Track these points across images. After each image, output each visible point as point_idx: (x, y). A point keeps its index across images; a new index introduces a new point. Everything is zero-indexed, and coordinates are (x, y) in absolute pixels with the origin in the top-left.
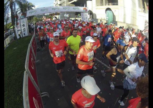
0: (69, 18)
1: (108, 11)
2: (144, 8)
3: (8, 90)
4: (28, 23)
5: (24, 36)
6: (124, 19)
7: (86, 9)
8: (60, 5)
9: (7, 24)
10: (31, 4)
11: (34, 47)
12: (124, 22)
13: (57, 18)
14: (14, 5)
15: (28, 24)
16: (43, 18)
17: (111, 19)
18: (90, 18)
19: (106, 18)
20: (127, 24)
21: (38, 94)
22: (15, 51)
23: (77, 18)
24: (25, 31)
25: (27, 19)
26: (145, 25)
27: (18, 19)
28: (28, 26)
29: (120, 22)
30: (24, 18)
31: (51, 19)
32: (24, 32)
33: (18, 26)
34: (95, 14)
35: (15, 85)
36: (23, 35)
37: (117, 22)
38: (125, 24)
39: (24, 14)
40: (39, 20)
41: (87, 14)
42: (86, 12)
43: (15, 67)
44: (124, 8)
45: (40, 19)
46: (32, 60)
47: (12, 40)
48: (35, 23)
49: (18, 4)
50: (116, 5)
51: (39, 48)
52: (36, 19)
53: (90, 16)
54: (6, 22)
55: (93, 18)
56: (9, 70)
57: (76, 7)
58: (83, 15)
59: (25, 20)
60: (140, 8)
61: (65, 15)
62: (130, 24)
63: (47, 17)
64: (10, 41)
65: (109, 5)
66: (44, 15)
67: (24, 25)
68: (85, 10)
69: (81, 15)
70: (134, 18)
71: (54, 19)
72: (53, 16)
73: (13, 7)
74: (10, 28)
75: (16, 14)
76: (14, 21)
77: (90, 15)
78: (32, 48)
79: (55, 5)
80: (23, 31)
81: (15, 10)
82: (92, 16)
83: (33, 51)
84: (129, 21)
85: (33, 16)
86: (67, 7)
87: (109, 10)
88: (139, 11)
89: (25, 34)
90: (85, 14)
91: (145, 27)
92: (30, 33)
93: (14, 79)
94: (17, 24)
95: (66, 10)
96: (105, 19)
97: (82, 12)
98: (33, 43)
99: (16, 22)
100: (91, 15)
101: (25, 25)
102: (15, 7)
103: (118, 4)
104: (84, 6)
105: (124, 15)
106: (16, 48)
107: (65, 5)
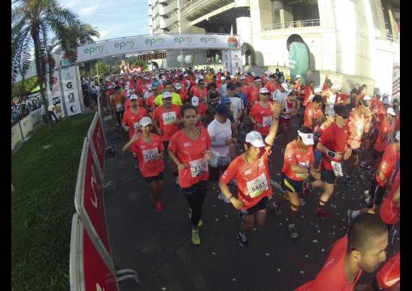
0: (189, 64)
1: (294, 44)
2: (388, 26)
3: (27, 258)
4: (81, 79)
5: (70, 113)
6: (338, 62)
7: (235, 40)
8: (166, 30)
9: (23, 80)
10: (89, 26)
11: (98, 145)
12: (338, 73)
13: (160, 65)
14: (44, 29)
15: (82, 81)
16: (121, 67)
17: (303, 66)
18: (247, 64)
19: (290, 63)
20: (345, 75)
21: (108, 274)
22: (47, 154)
23: (212, 66)
25: (78, 67)
26: (394, 75)
27: (55, 68)
28: (81, 89)
30: (71, 66)
31: (142, 70)
32: (72, 104)
33: (54, 86)
34: (261, 54)
35: (45, 247)
36: (69, 110)
37: (318, 72)
38: (342, 77)
39: (71, 56)
40: (111, 71)
41: (239, 53)
42: (234, 48)
44: (336, 31)
45: (113, 67)
46: (94, 183)
47: (38, 123)
48: (101, 80)
49: (52, 27)
50: (315, 25)
51: (111, 149)
52: (103, 67)
53: (247, 60)
54: (23, 76)
55: (253, 64)
56: (30, 205)
57: (209, 36)
58: (228, 55)
59: (74, 72)
60: (379, 27)
61: (180, 58)
62: (355, 77)
63: (131, 62)
64: (34, 126)
65: (295, 26)
66: (124, 57)
67: (69, 86)
68: (232, 43)
69: (224, 57)
70: (363, 57)
71: (150, 68)
72: (149, 61)
73: (41, 36)
74: (32, 89)
75: (49, 55)
76: (45, 74)
77: (247, 57)
78: (93, 150)
79: (151, 32)
80: (67, 100)
81: (45, 43)
82: (253, 59)
83: (95, 156)
84: (350, 68)
85: (94, 62)
87: (298, 41)
88: (377, 38)
89: (74, 109)
90: (234, 53)
91: (394, 83)
92: (87, 107)
94: (52, 82)
95: (184, 45)
96: (287, 65)
97: (226, 50)
98: (94, 137)
99: (48, 77)
100: (249, 57)
101: (74, 84)
102: (45, 35)
103: (321, 22)
104: (228, 32)
105: (337, 52)
106: (49, 146)
107: (180, 29)
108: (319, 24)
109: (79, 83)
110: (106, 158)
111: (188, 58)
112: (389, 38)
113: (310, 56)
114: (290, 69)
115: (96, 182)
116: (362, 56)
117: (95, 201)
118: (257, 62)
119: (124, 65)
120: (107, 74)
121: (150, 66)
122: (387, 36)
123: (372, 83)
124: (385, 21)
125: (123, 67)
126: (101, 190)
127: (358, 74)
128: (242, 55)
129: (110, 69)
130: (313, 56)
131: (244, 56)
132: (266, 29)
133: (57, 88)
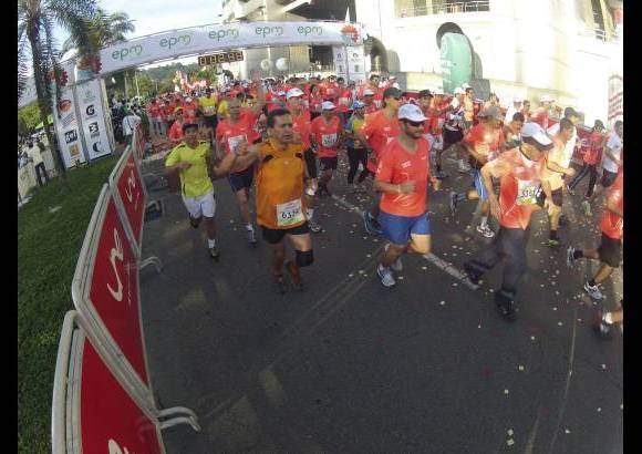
0: (282, 72)
1: (448, 35)
2: (599, 19)
5: (93, 156)
6: (520, 68)
7: (354, 31)
8: (244, 19)
12: (519, 82)
13: (235, 75)
14: (47, 26)
15: (111, 104)
16: (175, 81)
17: (463, 70)
18: (373, 69)
20: (531, 88)
22: (54, 220)
24: (96, 134)
25: (103, 82)
26: (612, 89)
27: (67, 84)
28: (109, 113)
29: (502, 82)
30: (92, 79)
32: (96, 140)
33: (65, 114)
34: (395, 54)
36: (91, 151)
37: (488, 81)
40: (159, 87)
41: (360, 51)
42: (353, 43)
43: (51, 289)
45: (163, 82)
49: (62, 17)
50: (481, 9)
52: (146, 83)
53: (373, 62)
55: (384, 69)
57: (312, 24)
58: (343, 54)
59: (97, 88)
60: (583, 19)
63: (190, 72)
65: (449, 11)
66: (180, 66)
67: (90, 111)
68: (349, 35)
69: (335, 58)
70: (559, 62)
71: (221, 80)
72: (218, 70)
73: (43, 35)
75: (56, 66)
76: (49, 95)
77: (373, 59)
78: (120, 204)
80: (87, 133)
81: (49, 48)
82: (383, 61)
83: (123, 214)
85: (131, 71)
86: (272, 25)
87: (454, 31)
89: (99, 147)
90: (351, 51)
91: (610, 101)
96: (439, 70)
97: (339, 46)
99: (54, 99)
100: (377, 58)
101: (98, 109)
102: (48, 34)
103: (491, 5)
104: (341, 18)
105: (518, 52)
106: (59, 207)
107: (266, 17)
108: (487, 9)
109: (107, 105)
110: (146, 220)
111: (281, 63)
112: (600, 36)
113: (475, 57)
114: (443, 75)
115: (121, 257)
116: (557, 60)
117: (116, 290)
118: (390, 67)
119: (180, 77)
120: (154, 94)
121: (220, 77)
122: (598, 32)
124: (594, 11)
125: (179, 81)
126: (133, 272)
127: (554, 87)
128: (366, 55)
129: (159, 85)
130: (478, 58)
131: (369, 56)
132: (402, 16)
133: (70, 116)
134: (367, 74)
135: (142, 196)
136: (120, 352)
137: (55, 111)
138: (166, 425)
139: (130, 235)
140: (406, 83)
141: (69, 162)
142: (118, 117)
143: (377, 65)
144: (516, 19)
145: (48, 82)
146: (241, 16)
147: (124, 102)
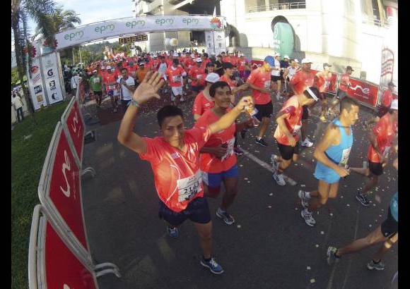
0: (173, 47)
1: (279, 24)
2: (376, 13)
5: (52, 101)
6: (324, 43)
7: (219, 21)
8: (149, 14)
11: (75, 130)
12: (324, 53)
13: (143, 49)
14: (24, 19)
15: (63, 69)
16: (104, 53)
17: (288, 46)
18: (231, 45)
20: (331, 57)
22: (27, 144)
23: (194, 49)
24: (54, 88)
25: (58, 54)
26: (384, 57)
27: (36, 56)
29: (314, 53)
30: (52, 53)
31: (126, 55)
32: (54, 91)
33: (34, 75)
34: (245, 35)
36: (50, 99)
37: (304, 52)
38: (328, 58)
39: (51, 43)
40: (95, 57)
41: (222, 34)
42: (218, 29)
43: (26, 189)
45: (97, 54)
46: (66, 170)
49: (32, 16)
50: (300, 7)
51: (90, 134)
52: (86, 54)
53: (231, 41)
55: (237, 45)
57: (192, 17)
58: (211, 36)
59: (55, 58)
60: (367, 13)
62: (341, 58)
63: (114, 47)
65: (280, 8)
66: (108, 43)
67: (50, 73)
68: (215, 24)
69: (207, 38)
70: (350, 40)
71: (134, 52)
72: (132, 46)
73: (21, 25)
74: (16, 81)
76: (24, 64)
77: (230, 39)
78: (68, 135)
81: (25, 31)
82: (237, 41)
84: (337, 50)
85: (77, 47)
86: (166, 18)
87: (282, 22)
89: (55, 97)
90: (217, 34)
91: (383, 64)
93: (22, 223)
95: (166, 26)
96: (272, 46)
97: (209, 31)
99: (28, 67)
100: (233, 38)
101: (55, 72)
102: (25, 24)
103: (307, 5)
104: (211, 13)
105: (324, 34)
106: (31, 136)
107: (163, 13)
108: (304, 7)
109: (60, 69)
110: (85, 143)
111: (172, 41)
112: (377, 23)
113: (295, 37)
114: (275, 49)
115: (69, 169)
116: (348, 39)
117: (66, 190)
118: (242, 43)
119: (108, 51)
120: (91, 61)
121: (133, 50)
122: (375, 21)
123: (359, 65)
124: (373, 7)
125: (107, 53)
126: (77, 177)
127: (345, 56)
128: (226, 36)
129: (94, 55)
130: (298, 38)
131: (228, 37)
132: (250, 11)
133: (37, 77)
134: (227, 48)
135: (82, 128)
136: (69, 230)
137: (28, 73)
138: (100, 274)
139: (75, 154)
140: (251, 54)
141: (37, 106)
142: (68, 77)
143: (233, 43)
144: (323, 14)
145: (24, 54)
146: (147, 11)
147: (71, 67)
